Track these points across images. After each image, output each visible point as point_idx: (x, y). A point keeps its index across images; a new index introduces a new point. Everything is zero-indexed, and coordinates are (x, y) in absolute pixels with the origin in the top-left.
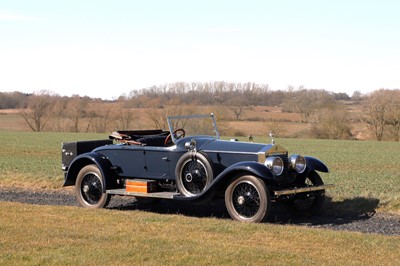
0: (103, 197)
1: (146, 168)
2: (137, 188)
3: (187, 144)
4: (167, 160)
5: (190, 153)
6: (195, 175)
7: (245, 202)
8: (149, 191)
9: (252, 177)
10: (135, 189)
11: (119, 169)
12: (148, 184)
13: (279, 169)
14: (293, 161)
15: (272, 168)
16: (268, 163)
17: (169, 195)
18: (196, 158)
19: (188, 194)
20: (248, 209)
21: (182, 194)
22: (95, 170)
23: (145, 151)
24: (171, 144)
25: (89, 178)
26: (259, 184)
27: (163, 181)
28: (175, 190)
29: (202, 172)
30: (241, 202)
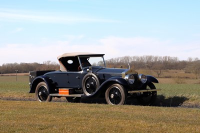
0: (49, 98)
1: (68, 82)
2: (64, 92)
3: (88, 70)
4: (79, 78)
5: (89, 74)
6: (91, 85)
7: (114, 97)
8: (70, 94)
9: (118, 85)
10: (63, 93)
11: (56, 84)
12: (69, 90)
13: (132, 81)
14: (140, 77)
15: (128, 80)
16: (126, 78)
17: (80, 96)
18: (92, 76)
19: (88, 94)
20: (116, 100)
21: (85, 95)
22: (44, 85)
23: (68, 74)
24: (81, 70)
25: (42, 88)
26: (121, 88)
27: (77, 89)
28: (83, 93)
29: (95, 83)
30: (112, 97)
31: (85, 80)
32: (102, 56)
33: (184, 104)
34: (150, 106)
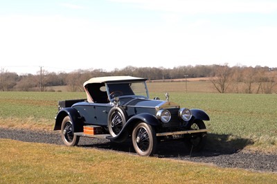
1: (95, 117)
2: (88, 131)
5: (114, 108)
8: (95, 133)
9: (145, 124)
11: (83, 119)
12: (95, 129)
13: (167, 118)
14: (181, 112)
15: (160, 117)
16: (159, 114)
18: (117, 111)
19: (114, 135)
21: (111, 136)
22: (69, 119)
23: (95, 107)
24: (109, 102)
25: (67, 123)
26: (149, 129)
28: (109, 133)
29: (121, 120)
30: (137, 141)
31: (110, 115)
32: (144, 81)
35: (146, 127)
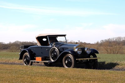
0: (30, 63)
1: (42, 53)
2: (39, 59)
4: (48, 50)
5: (53, 47)
6: (54, 55)
7: (68, 63)
8: (42, 60)
11: (35, 53)
12: (42, 58)
13: (80, 52)
14: (86, 50)
15: (77, 52)
16: (76, 50)
17: (47, 61)
18: (55, 49)
23: (41, 48)
24: (49, 45)
25: (26, 57)
26: (72, 57)
27: (47, 57)
28: (50, 60)
29: (56, 53)
30: (66, 63)
31: (51, 51)
32: (64, 36)
33: (115, 68)
34: (85, 68)
35: (70, 56)
